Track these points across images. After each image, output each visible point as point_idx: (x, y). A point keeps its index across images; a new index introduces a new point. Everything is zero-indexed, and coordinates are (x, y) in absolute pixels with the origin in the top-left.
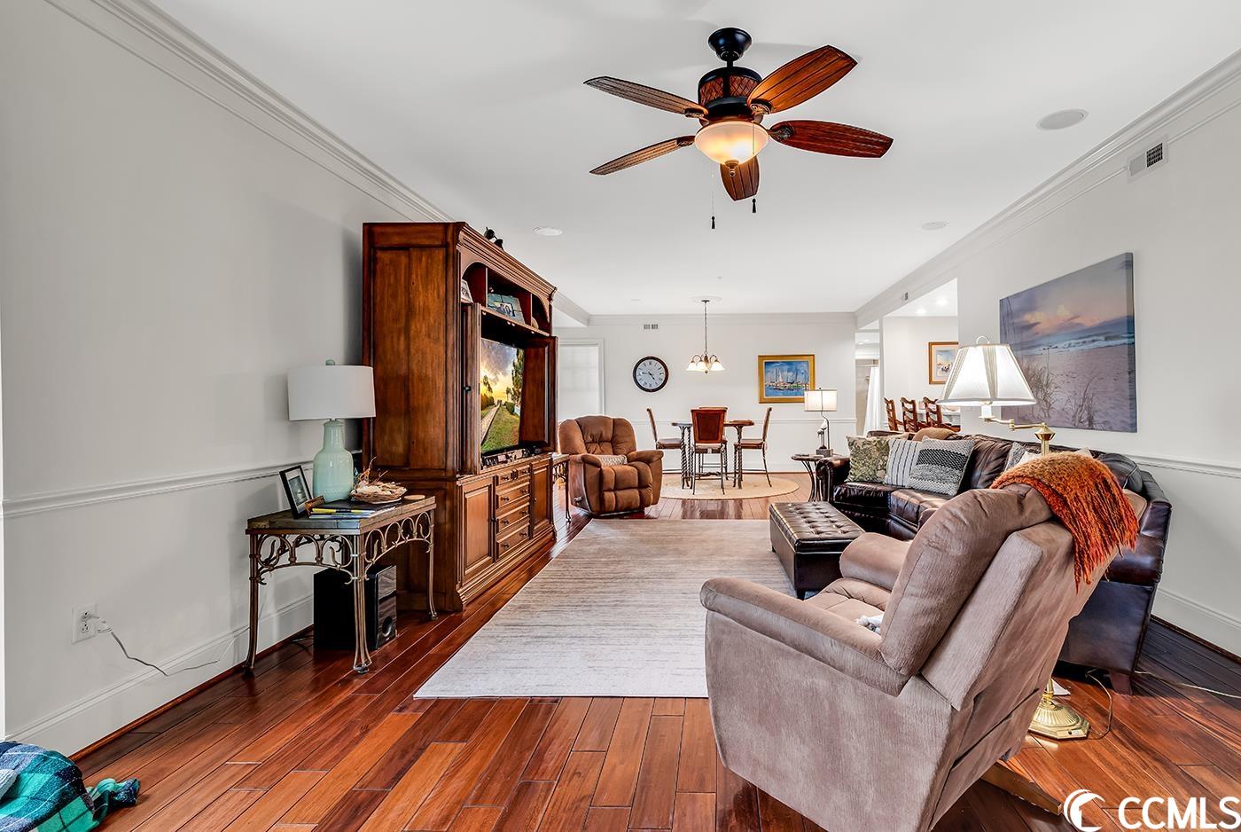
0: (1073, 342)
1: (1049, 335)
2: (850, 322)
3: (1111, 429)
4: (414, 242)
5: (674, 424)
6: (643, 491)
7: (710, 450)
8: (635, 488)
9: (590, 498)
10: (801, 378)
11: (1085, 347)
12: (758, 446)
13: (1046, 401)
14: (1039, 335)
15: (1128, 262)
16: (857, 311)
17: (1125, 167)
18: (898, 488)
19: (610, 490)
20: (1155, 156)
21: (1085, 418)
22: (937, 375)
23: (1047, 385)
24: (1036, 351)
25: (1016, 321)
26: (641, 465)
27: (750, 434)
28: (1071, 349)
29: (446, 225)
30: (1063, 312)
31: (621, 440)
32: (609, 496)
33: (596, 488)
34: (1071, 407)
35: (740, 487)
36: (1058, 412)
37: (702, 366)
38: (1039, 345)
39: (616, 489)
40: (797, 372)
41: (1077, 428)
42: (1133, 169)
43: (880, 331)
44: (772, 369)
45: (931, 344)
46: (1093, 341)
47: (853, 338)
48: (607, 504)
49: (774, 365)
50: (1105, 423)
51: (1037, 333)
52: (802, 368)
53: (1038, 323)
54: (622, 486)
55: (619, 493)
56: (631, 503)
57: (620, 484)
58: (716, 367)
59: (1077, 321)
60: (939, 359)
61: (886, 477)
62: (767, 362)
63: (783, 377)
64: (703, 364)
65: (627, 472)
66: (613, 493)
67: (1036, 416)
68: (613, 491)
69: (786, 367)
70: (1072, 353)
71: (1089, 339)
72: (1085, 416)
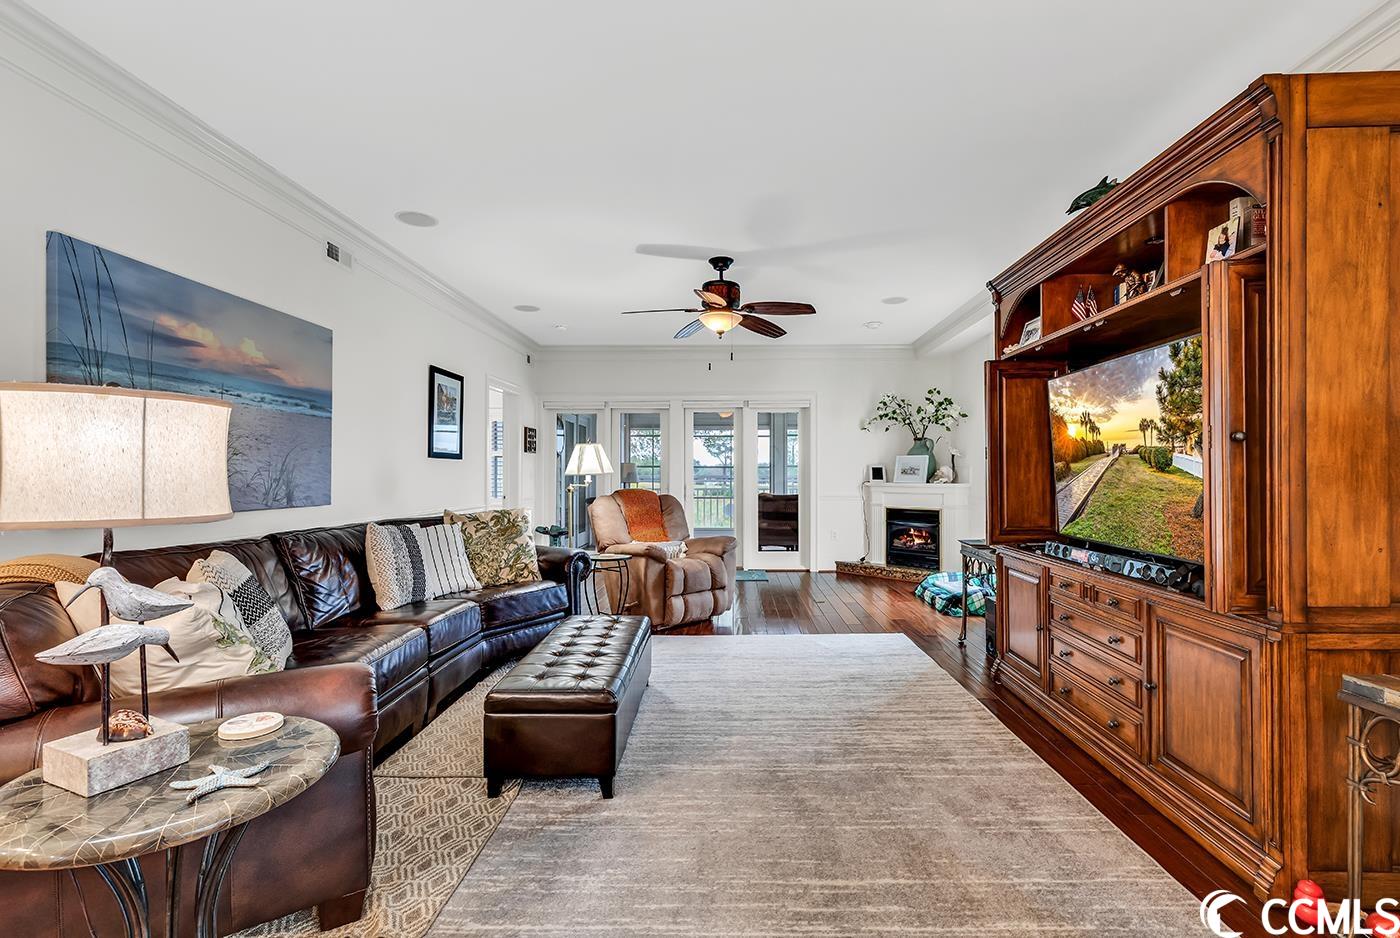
1: (225, 374)
15: (330, 339)
28: (265, 406)
30: (252, 351)
51: (196, 360)
53: (199, 344)
59: (275, 372)
70: (265, 411)
71: (289, 401)
72: (282, 492)
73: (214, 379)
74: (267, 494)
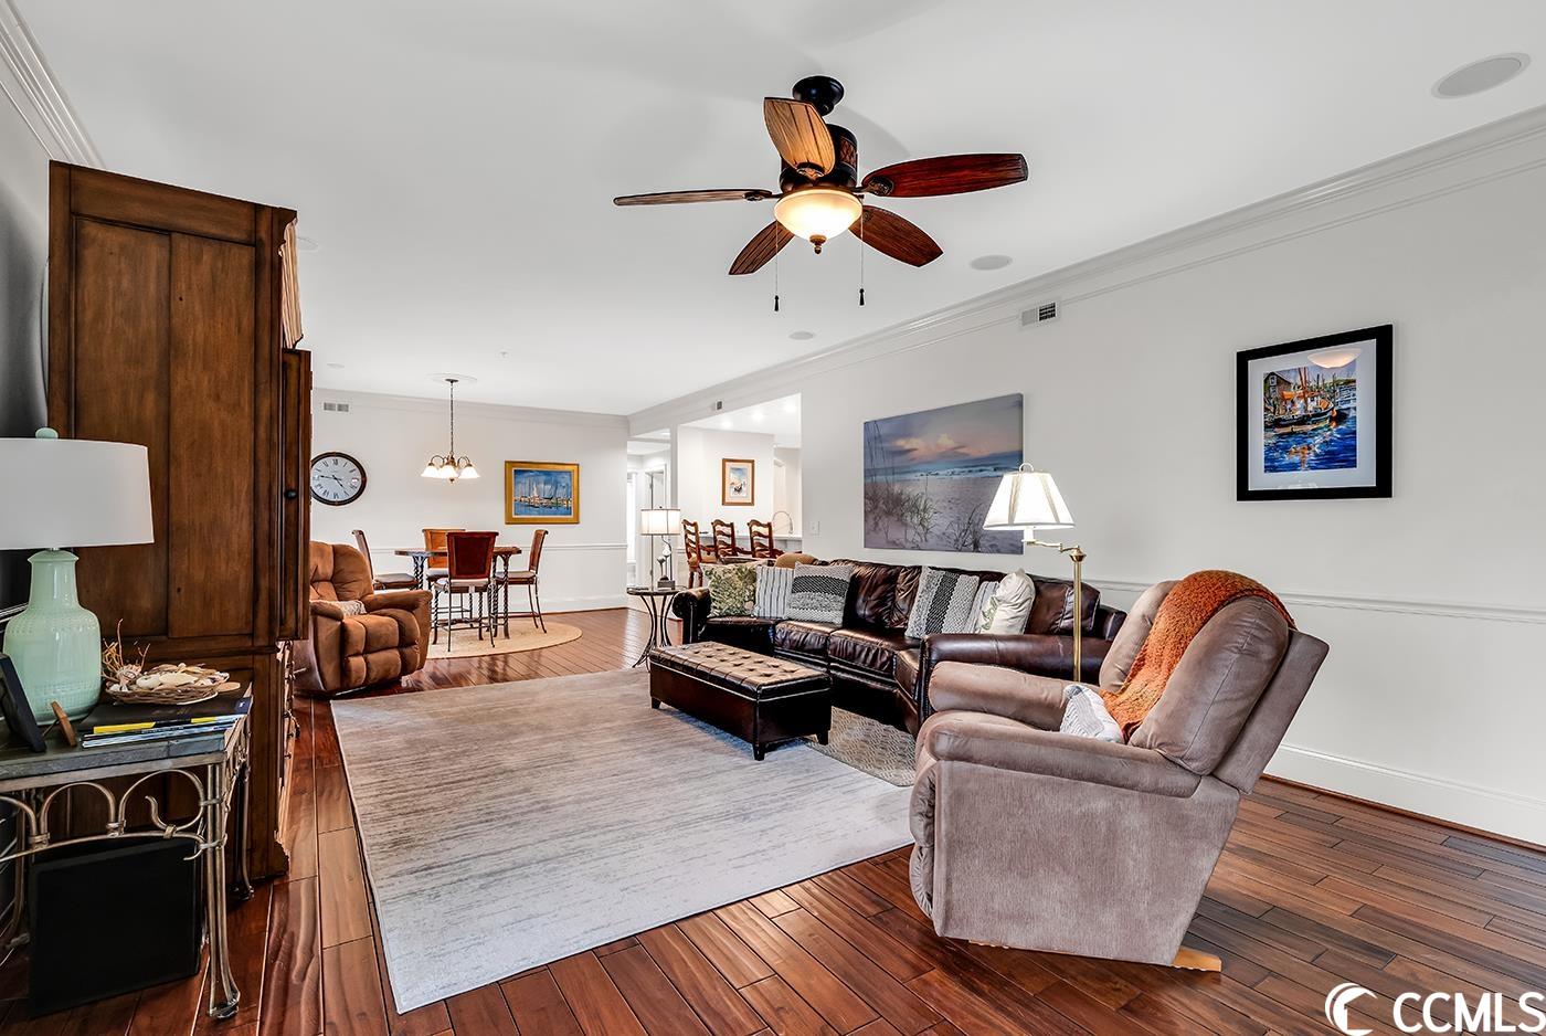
0: (957, 470)
1: (928, 462)
2: (621, 428)
3: (999, 552)
4: (183, 223)
5: (401, 553)
6: (407, 651)
7: (472, 589)
8: (392, 648)
9: (324, 670)
10: (561, 493)
11: (971, 476)
12: (530, 581)
13: (923, 526)
14: (915, 462)
15: (1018, 402)
16: (630, 416)
17: (1017, 317)
18: (781, 621)
19: (357, 654)
20: (1048, 313)
21: (970, 541)
22: (731, 496)
23: (925, 510)
24: (912, 477)
25: (885, 445)
26: (400, 613)
27: (519, 565)
28: (955, 477)
29: (257, 208)
30: (946, 441)
31: (349, 577)
32: (357, 662)
33: (335, 653)
34: (954, 531)
35: (507, 635)
36: (938, 537)
37: (449, 472)
38: (915, 471)
39: (368, 650)
40: (556, 485)
41: (960, 551)
42: (1026, 318)
43: (673, 442)
44: (524, 479)
45: (725, 461)
46: (981, 471)
47: (625, 446)
48: (354, 676)
49: (526, 474)
50: (991, 546)
51: (913, 459)
52: (564, 480)
53: (915, 449)
54: (376, 646)
55: (371, 657)
56: (388, 671)
57: (372, 644)
58: (469, 474)
59: (961, 451)
60: (732, 477)
61: (757, 608)
62: (517, 471)
63: (538, 491)
64: (450, 468)
65: (381, 625)
66: (361, 659)
67: (910, 539)
68: (362, 655)
69: (543, 478)
70: (956, 480)
71: (974, 469)
72: (969, 540)
73: (926, 467)
74: (957, 540)
